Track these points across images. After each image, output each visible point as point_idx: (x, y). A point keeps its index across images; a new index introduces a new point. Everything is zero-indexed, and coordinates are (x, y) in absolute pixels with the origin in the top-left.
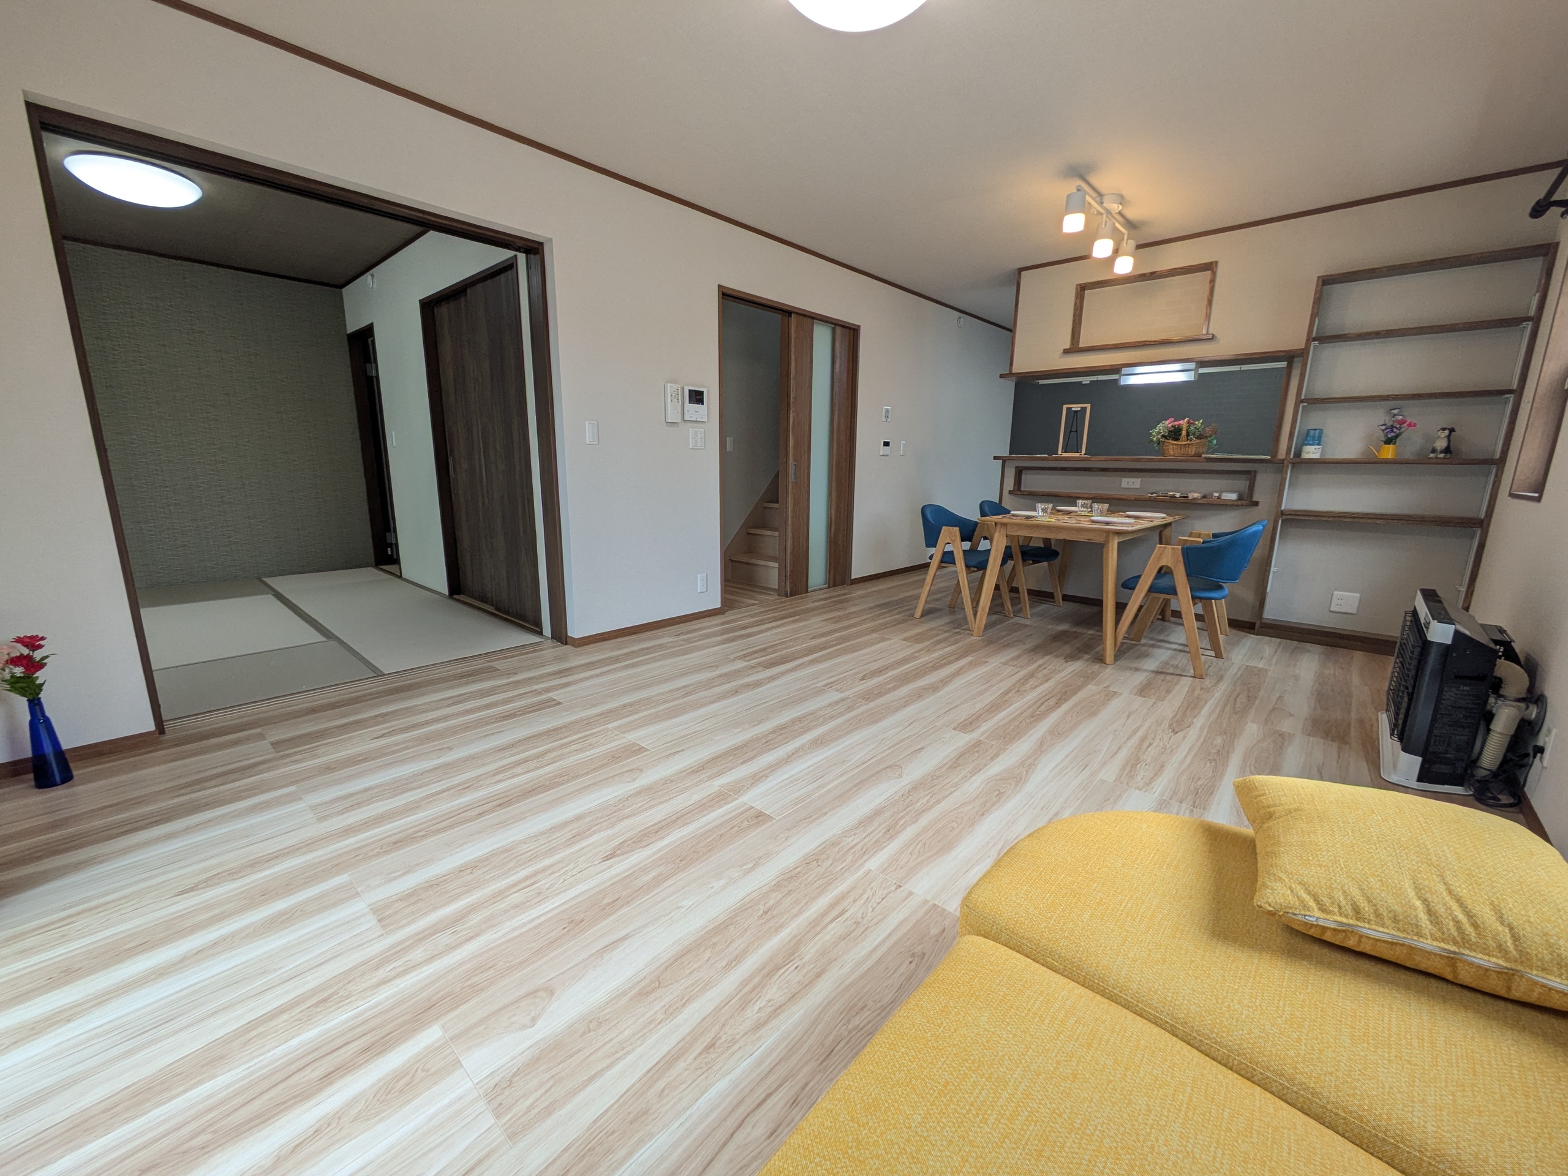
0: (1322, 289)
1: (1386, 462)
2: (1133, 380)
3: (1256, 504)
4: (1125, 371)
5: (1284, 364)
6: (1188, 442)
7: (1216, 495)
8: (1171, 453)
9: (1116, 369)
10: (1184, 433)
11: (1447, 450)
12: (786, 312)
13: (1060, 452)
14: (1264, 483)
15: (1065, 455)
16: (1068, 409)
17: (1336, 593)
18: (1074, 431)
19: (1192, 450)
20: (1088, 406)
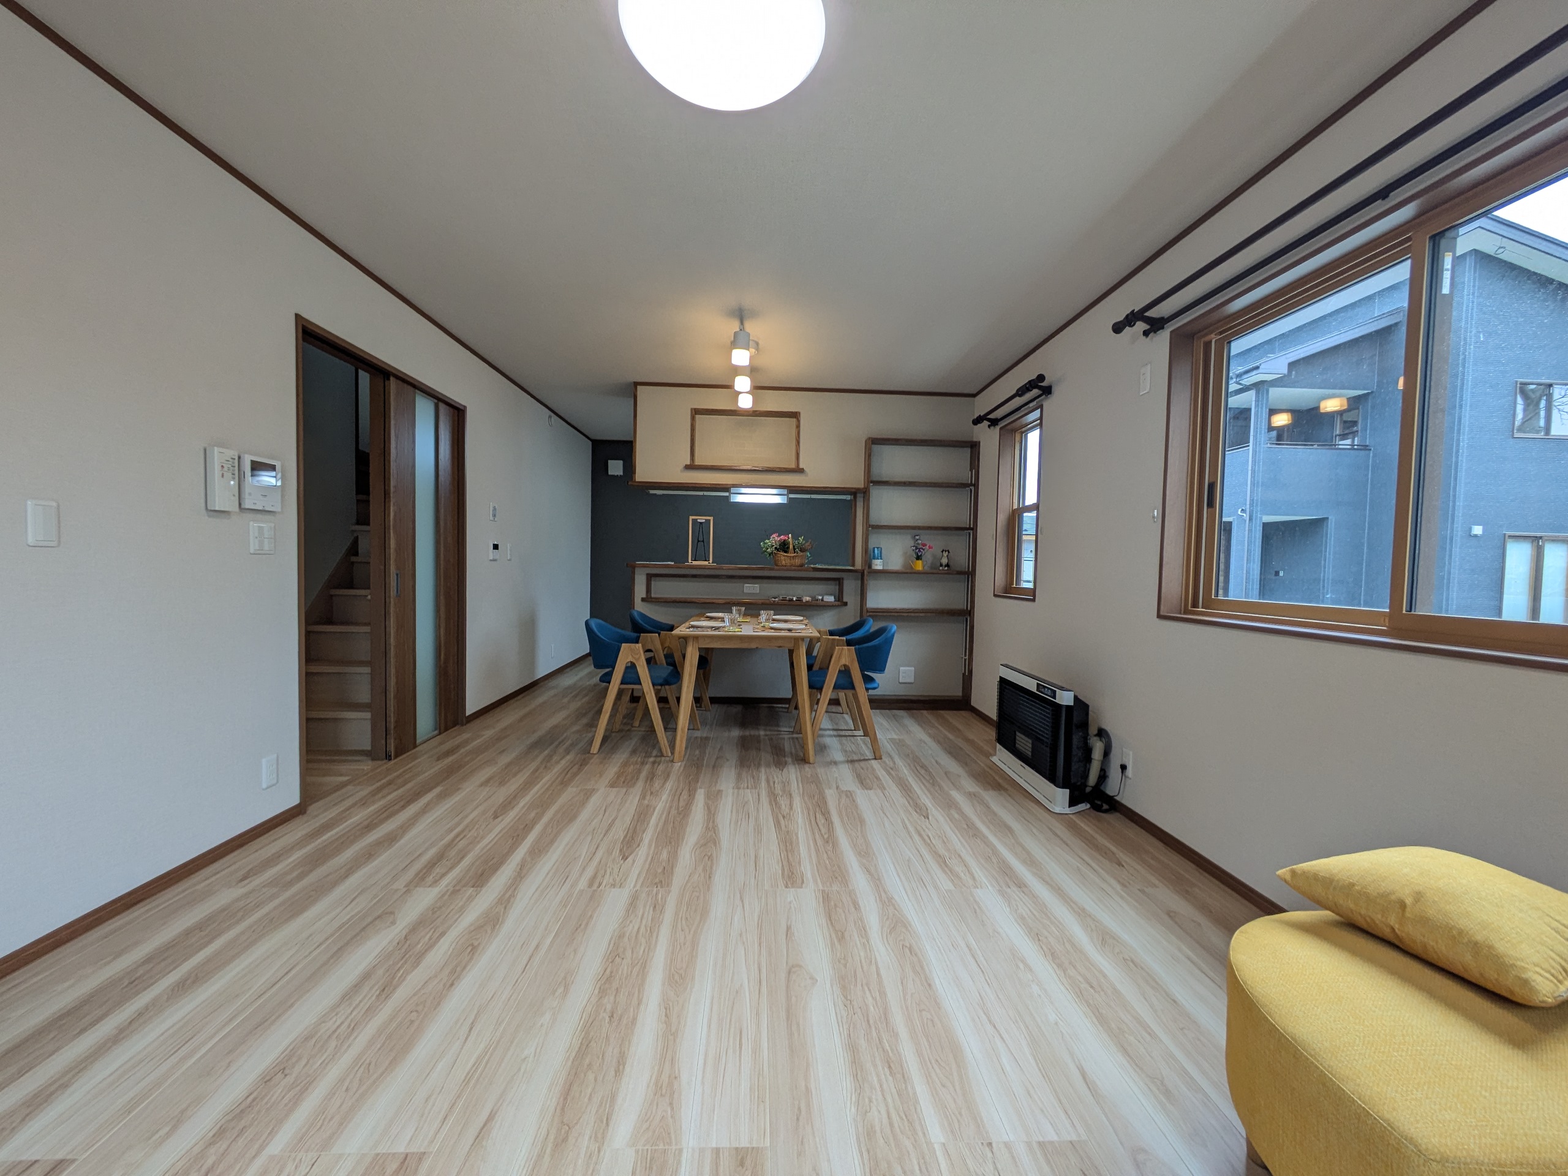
0: (870, 449)
1: (919, 573)
2: (739, 499)
3: (846, 604)
4: (733, 490)
5: (848, 497)
6: (795, 554)
7: (820, 598)
8: (784, 562)
9: (726, 488)
10: (791, 547)
11: (948, 565)
12: (381, 373)
13: (690, 561)
14: (850, 587)
15: (695, 563)
16: (694, 521)
17: (901, 668)
18: (701, 541)
19: (798, 561)
20: (711, 518)
